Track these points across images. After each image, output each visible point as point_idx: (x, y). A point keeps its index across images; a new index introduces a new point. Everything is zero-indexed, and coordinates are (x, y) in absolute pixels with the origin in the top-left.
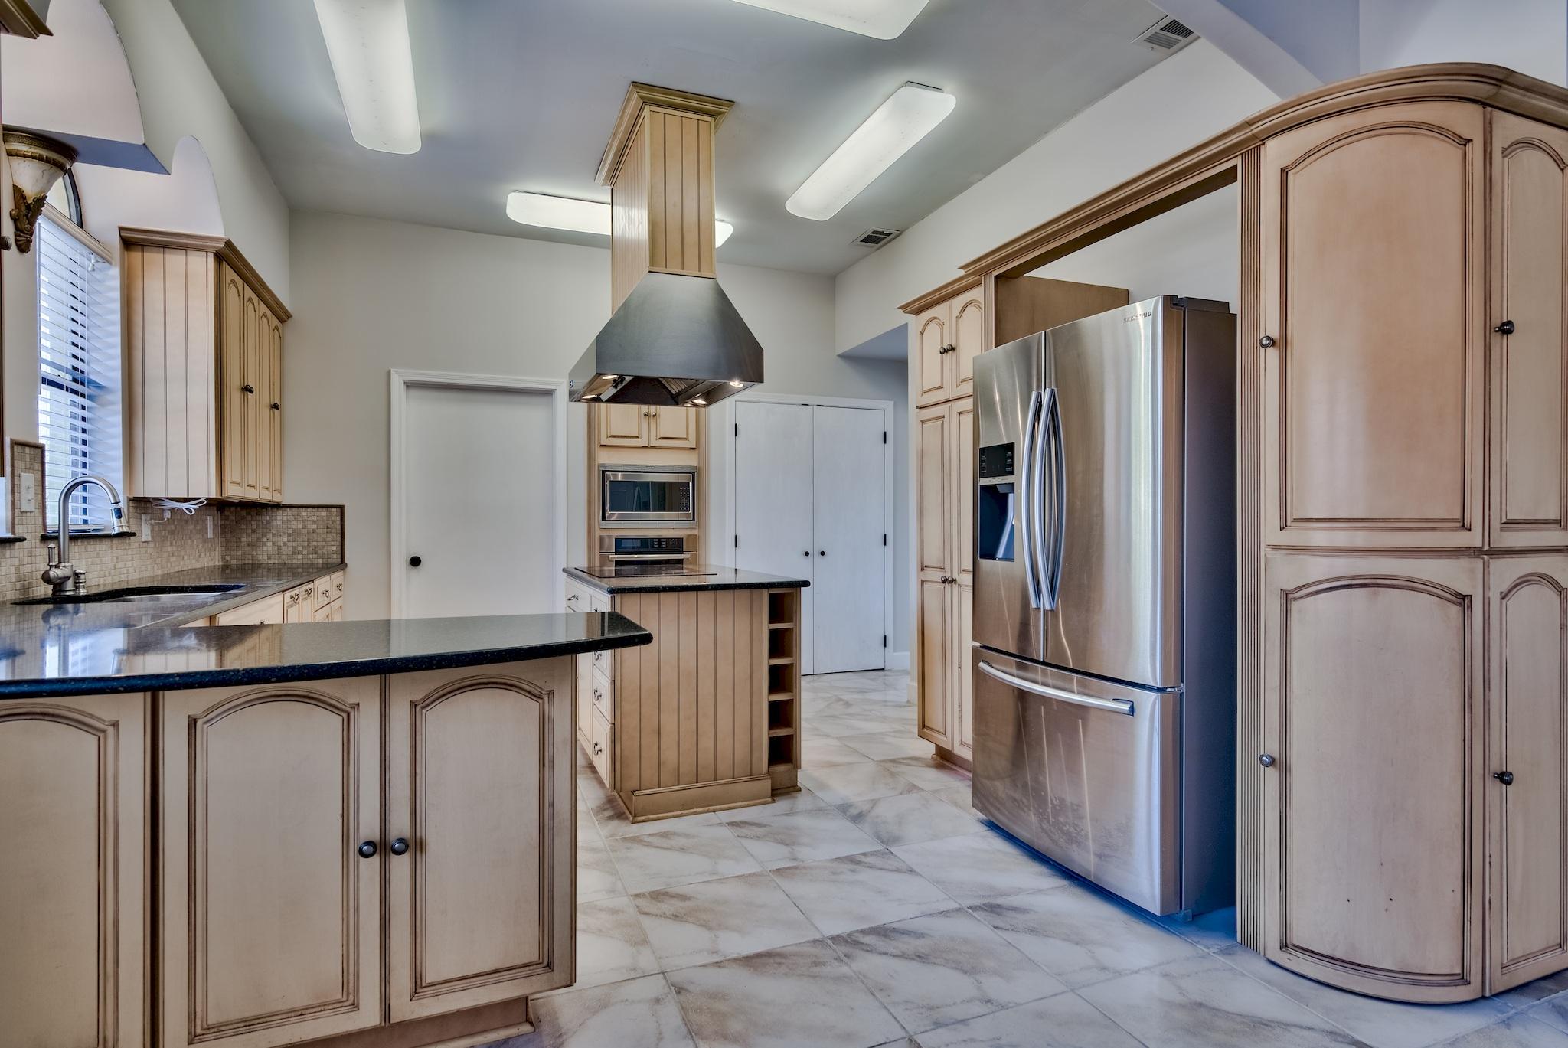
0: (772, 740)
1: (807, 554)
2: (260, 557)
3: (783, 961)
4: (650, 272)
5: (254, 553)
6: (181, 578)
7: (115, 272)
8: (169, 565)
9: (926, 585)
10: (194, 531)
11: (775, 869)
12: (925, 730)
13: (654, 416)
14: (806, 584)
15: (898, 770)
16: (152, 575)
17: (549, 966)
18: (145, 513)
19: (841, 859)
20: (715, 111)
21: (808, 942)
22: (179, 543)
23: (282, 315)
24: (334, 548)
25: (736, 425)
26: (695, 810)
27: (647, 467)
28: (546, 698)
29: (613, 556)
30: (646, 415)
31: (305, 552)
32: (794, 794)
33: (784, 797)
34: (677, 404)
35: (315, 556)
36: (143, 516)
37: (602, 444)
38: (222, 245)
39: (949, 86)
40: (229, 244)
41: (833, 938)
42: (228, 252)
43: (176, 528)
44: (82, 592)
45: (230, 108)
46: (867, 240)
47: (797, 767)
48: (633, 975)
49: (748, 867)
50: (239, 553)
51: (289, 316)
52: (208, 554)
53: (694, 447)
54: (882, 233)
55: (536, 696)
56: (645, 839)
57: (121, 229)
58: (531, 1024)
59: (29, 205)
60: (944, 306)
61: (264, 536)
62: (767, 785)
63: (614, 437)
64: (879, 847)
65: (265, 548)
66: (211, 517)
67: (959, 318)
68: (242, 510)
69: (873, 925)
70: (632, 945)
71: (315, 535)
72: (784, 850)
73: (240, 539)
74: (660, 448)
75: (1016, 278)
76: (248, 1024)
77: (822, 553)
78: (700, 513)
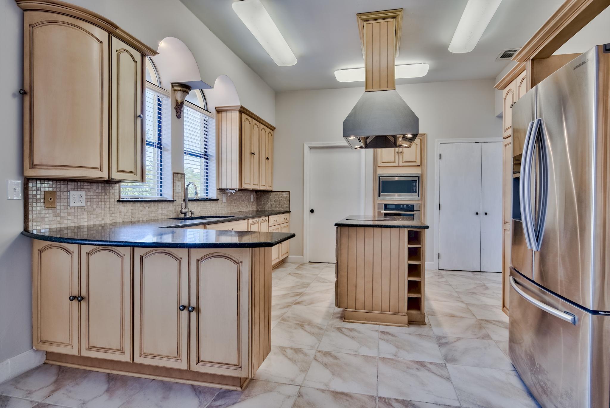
0: (409, 298)
1: (477, 214)
2: (267, 208)
3: (350, 400)
4: (365, 92)
5: (265, 207)
6: (239, 214)
7: (214, 121)
8: (234, 210)
9: (506, 232)
10: (245, 199)
11: (383, 357)
12: (505, 308)
13: (401, 153)
15: (487, 326)
16: (226, 212)
18: (224, 193)
19: (417, 362)
20: (394, 15)
21: (368, 395)
22: (238, 203)
23: (272, 129)
24: (287, 206)
25: (440, 154)
26: (371, 322)
27: (398, 174)
28: (240, 264)
29: (383, 212)
30: (397, 153)
31: (279, 207)
32: (422, 326)
33: (414, 326)
35: (281, 208)
36: (223, 194)
37: (379, 166)
38: (240, 108)
40: (242, 107)
41: (380, 398)
42: (242, 110)
43: (237, 198)
44: (193, 216)
45: (244, 63)
46: (504, 56)
47: (423, 312)
48: (291, 383)
49: (373, 353)
50: (261, 206)
51: (275, 128)
52: (251, 207)
53: (420, 165)
54: (511, 51)
55: (237, 263)
56: (342, 330)
57: (216, 107)
58: (241, 388)
59: (179, 104)
60: (514, 81)
61: (268, 201)
62: (406, 319)
63: (384, 162)
64: (442, 362)
65: (268, 205)
66: (252, 195)
67: (520, 87)
68: (262, 192)
69: (405, 399)
70: (300, 370)
71: (281, 201)
72: (393, 349)
73: (261, 202)
74: (404, 166)
75: (548, 57)
76: (154, 356)
77: (486, 214)
78: (422, 195)
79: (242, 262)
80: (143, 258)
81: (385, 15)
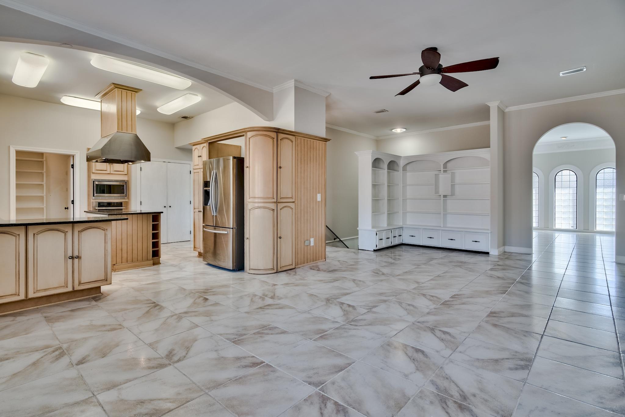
0: (153, 251)
1: (165, 207)
4: (117, 132)
9: (195, 213)
12: (195, 249)
14: (162, 212)
17: (107, 280)
20: (135, 91)
25: (141, 168)
28: (106, 230)
29: (97, 208)
32: (159, 264)
33: (156, 265)
34: (123, 163)
37: (93, 172)
39: (199, 95)
46: (184, 117)
47: (160, 257)
53: (126, 174)
55: (103, 230)
58: (101, 293)
60: (199, 145)
62: (152, 262)
63: (98, 170)
67: (201, 150)
74: (114, 174)
75: (214, 143)
77: (170, 207)
78: (128, 195)
79: (106, 229)
80: (35, 235)
81: (126, 88)
